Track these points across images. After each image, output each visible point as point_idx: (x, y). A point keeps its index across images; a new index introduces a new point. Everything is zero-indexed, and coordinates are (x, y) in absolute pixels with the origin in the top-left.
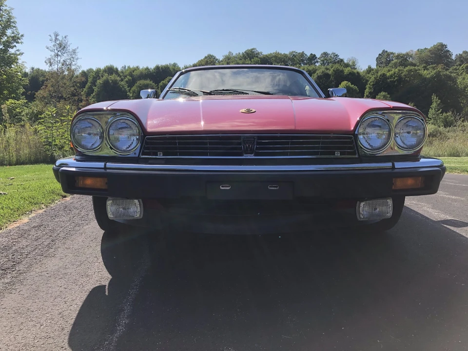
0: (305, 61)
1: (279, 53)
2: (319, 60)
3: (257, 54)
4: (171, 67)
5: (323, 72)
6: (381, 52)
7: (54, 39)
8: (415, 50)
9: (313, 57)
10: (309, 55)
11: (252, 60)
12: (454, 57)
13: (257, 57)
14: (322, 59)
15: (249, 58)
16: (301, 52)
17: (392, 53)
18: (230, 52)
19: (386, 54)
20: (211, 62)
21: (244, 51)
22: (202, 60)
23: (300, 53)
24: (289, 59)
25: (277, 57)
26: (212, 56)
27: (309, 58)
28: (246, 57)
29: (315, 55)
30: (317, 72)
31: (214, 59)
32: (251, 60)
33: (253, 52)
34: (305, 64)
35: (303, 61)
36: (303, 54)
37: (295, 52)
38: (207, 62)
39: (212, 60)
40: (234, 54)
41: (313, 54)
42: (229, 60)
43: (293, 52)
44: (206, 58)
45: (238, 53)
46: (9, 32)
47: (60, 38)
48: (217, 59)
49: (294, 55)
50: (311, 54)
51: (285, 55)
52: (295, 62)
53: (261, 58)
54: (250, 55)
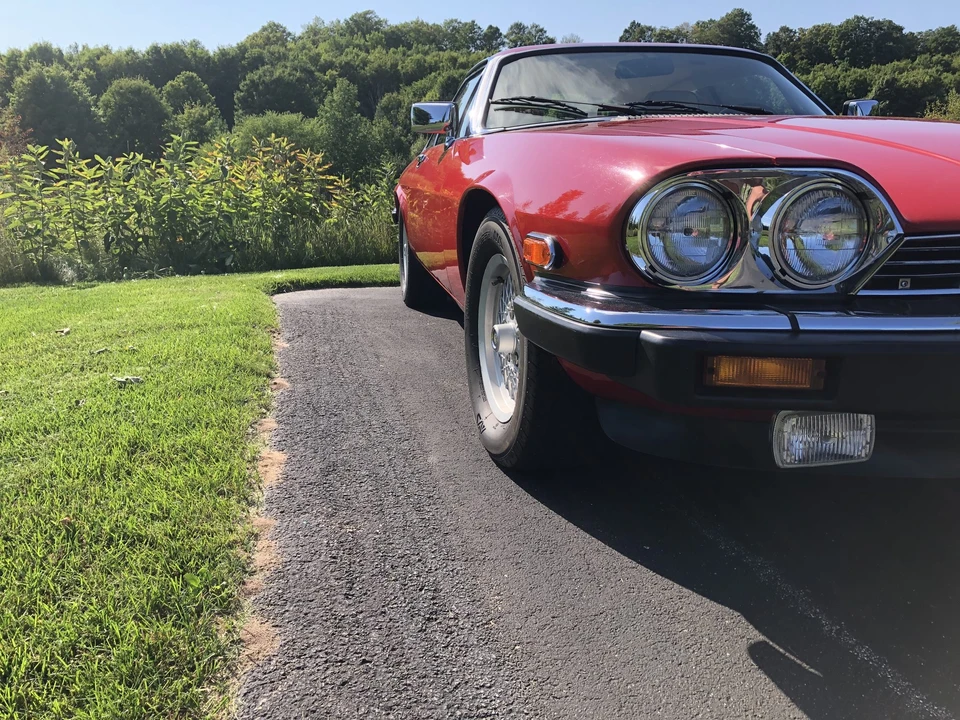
0: (478, 42)
1: (422, 23)
2: (506, 40)
3: (376, 23)
4: (187, 50)
6: (627, 26)
8: (693, 23)
9: (494, 33)
10: (485, 28)
11: (368, 36)
12: (763, 40)
13: (378, 30)
14: (512, 37)
15: (359, 33)
16: (469, 21)
17: (649, 29)
18: (317, 19)
19: (637, 30)
20: (278, 39)
21: (348, 17)
22: (256, 35)
23: (466, 24)
24: (445, 35)
25: (419, 31)
26: (278, 26)
27: (486, 34)
28: (353, 29)
29: (497, 29)
31: (284, 31)
32: (365, 37)
33: (369, 19)
34: (478, 48)
35: (473, 40)
36: (472, 26)
37: (456, 21)
38: (268, 38)
39: (278, 35)
40: (327, 23)
41: (494, 26)
42: (315, 35)
43: (452, 21)
44: (264, 29)
45: (334, 20)
48: (290, 34)
49: (454, 28)
50: (491, 27)
51: (437, 28)
52: (457, 44)
53: (385, 33)
54: (362, 25)
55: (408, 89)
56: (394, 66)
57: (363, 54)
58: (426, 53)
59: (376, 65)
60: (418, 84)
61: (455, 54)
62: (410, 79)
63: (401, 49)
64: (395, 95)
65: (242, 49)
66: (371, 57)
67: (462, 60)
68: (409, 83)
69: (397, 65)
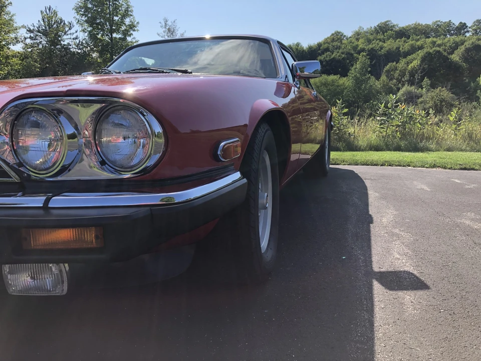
0: (452, 32)
1: (419, 24)
2: (470, 30)
3: (391, 27)
4: (294, 47)
5: (473, 43)
7: (164, 24)
9: (463, 26)
10: (457, 24)
11: (385, 34)
13: (392, 30)
14: (474, 28)
15: (381, 33)
16: (448, 21)
18: (360, 27)
20: (338, 39)
21: (376, 25)
22: (328, 38)
23: (446, 22)
24: (432, 30)
25: (416, 29)
26: (339, 33)
27: (457, 27)
28: (378, 31)
29: (465, 24)
30: (466, 44)
31: (342, 35)
32: (384, 34)
33: (387, 25)
34: (451, 35)
35: (449, 31)
36: (449, 24)
37: (439, 21)
38: (333, 39)
39: (339, 37)
40: (365, 29)
41: (463, 22)
42: (358, 35)
43: (437, 22)
44: (333, 35)
45: (369, 27)
46: (127, 21)
47: (169, 23)
48: (345, 36)
49: (438, 25)
50: (461, 23)
51: (427, 26)
52: (439, 34)
53: (396, 32)
54: (384, 29)
55: (404, 60)
56: (398, 48)
57: (381, 43)
58: (418, 40)
59: (387, 49)
60: (409, 57)
61: (435, 39)
62: (406, 54)
63: (403, 39)
64: (395, 63)
65: (319, 45)
66: (385, 45)
67: (439, 42)
68: (405, 57)
69: (399, 48)
